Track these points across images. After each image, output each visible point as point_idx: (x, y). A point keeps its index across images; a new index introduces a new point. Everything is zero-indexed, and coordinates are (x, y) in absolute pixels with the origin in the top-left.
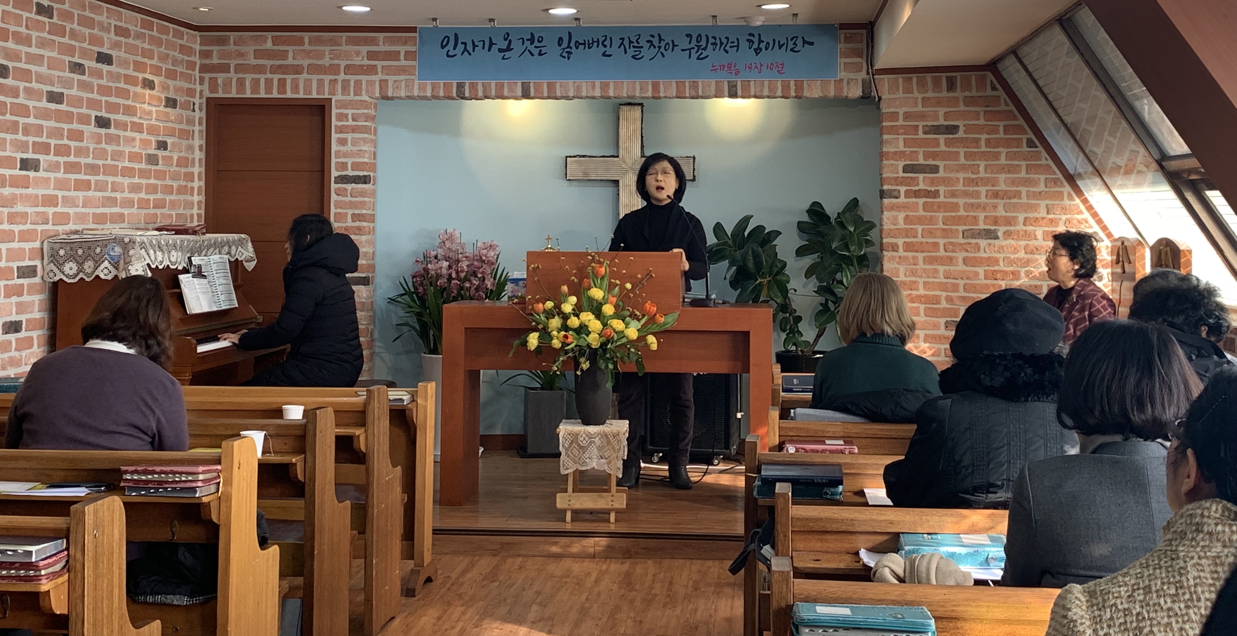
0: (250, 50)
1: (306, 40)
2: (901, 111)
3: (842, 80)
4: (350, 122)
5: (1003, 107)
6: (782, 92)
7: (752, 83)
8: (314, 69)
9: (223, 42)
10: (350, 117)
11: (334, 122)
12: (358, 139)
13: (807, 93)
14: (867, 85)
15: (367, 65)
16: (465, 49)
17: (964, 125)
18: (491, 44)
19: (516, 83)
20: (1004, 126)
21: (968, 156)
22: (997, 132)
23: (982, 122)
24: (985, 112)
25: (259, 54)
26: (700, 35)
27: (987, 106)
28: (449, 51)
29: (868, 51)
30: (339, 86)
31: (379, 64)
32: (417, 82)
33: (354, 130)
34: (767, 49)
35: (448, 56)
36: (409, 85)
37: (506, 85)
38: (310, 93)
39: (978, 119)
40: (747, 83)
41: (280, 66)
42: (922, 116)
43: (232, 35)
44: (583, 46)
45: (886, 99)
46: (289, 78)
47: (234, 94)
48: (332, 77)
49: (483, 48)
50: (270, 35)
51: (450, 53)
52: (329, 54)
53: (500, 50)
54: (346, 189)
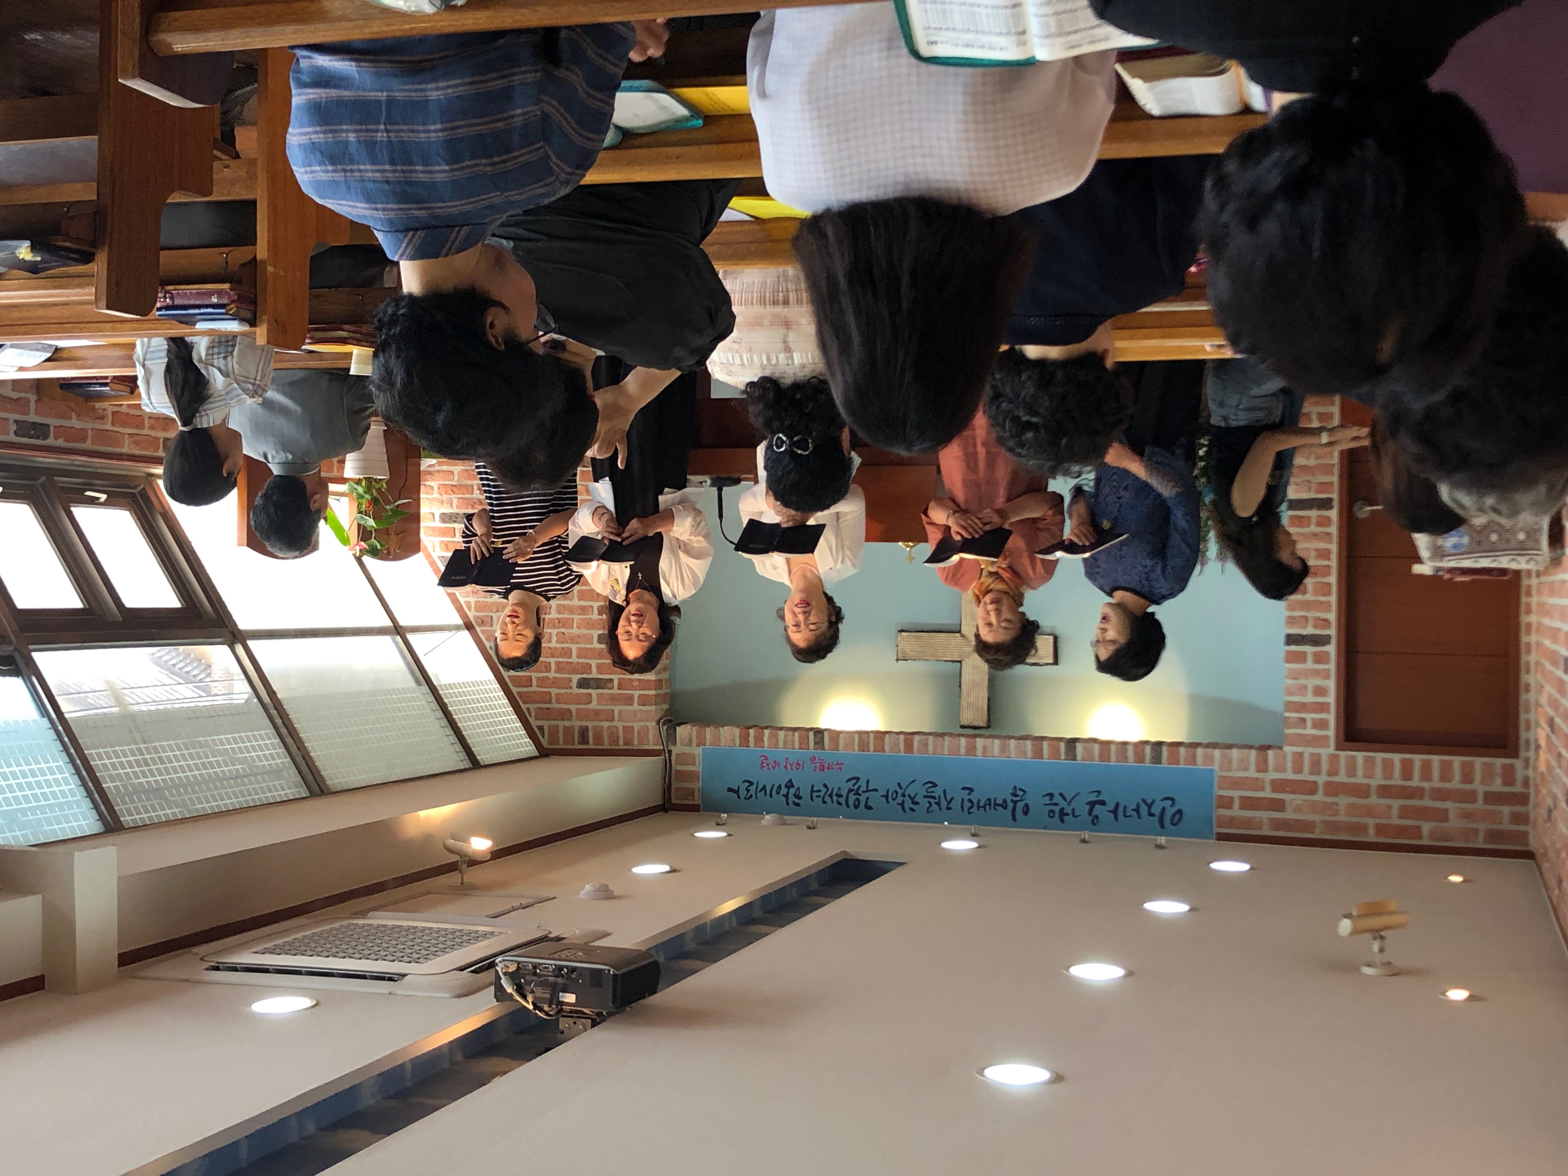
0: (1455, 823)
1: (1371, 831)
2: (636, 706)
3: (698, 745)
4: (1309, 717)
5: (532, 707)
6: (763, 733)
7: (797, 746)
8: (1362, 791)
9: (1492, 835)
10: (1309, 724)
11: (1331, 717)
12: (1297, 695)
13: (737, 731)
14: (672, 738)
15: (1283, 791)
16: (1149, 806)
17: (571, 688)
18: (1115, 812)
19: (1083, 760)
20: (531, 686)
21: (568, 653)
22: (538, 679)
23: (554, 691)
24: (550, 702)
25: (1443, 816)
26: (856, 807)
27: (548, 709)
28: (1173, 805)
29: (670, 777)
30: (1325, 766)
31: (1268, 793)
32: (1216, 767)
33: (1303, 707)
34: (780, 786)
35: (1172, 799)
36: (1227, 764)
37: (1097, 758)
38: (1367, 760)
39: (557, 694)
40: (803, 746)
41: (1410, 796)
42: (613, 699)
43: (1480, 843)
44: (998, 802)
45: (652, 721)
46: (1397, 780)
47: (1478, 762)
48: (1336, 779)
49: (1125, 808)
50: (1425, 842)
51: (1170, 802)
52: (1338, 811)
53: (1103, 803)
54: (1316, 627)
